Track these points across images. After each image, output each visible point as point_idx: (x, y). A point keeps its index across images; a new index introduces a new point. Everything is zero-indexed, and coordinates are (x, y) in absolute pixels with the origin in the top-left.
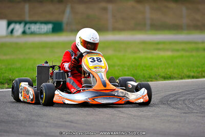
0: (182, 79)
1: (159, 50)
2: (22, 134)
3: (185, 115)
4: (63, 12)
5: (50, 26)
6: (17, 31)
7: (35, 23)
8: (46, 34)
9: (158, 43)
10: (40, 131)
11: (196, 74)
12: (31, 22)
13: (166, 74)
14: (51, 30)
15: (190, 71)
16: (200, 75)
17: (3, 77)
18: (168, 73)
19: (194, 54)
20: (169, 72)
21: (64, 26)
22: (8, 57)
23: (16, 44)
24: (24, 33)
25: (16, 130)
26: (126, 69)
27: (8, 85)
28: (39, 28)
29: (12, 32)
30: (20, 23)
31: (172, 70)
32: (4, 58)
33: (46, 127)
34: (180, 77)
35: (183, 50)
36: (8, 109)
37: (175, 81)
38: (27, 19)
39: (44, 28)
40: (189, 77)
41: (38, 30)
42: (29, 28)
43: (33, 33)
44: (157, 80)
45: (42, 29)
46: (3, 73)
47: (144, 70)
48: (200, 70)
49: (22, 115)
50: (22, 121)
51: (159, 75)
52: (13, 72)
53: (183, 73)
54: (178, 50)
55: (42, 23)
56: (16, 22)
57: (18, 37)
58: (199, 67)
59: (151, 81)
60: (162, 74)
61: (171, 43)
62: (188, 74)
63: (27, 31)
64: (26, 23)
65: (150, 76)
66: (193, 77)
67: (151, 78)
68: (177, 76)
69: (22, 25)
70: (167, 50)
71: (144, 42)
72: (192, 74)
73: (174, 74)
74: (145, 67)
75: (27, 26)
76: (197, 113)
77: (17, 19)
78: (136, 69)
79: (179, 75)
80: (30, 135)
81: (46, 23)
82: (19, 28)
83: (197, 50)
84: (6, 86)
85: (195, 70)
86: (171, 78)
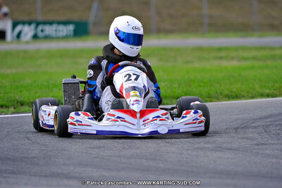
0: (252, 98)
1: (221, 58)
2: (35, 176)
3: (257, 147)
4: (90, 8)
5: (71, 27)
6: (26, 35)
7: (51, 23)
8: (66, 38)
9: (220, 49)
10: (60, 171)
11: (272, 92)
12: (45, 23)
13: (231, 92)
14: (72, 33)
15: (265, 87)
16: (277, 93)
17: (8, 98)
18: (234, 90)
19: (270, 63)
20: (234, 88)
21: (91, 27)
22: (14, 71)
23: (25, 52)
24: (35, 37)
25: (27, 170)
26: (176, 86)
27: (15, 108)
28: (56, 31)
29: (19, 36)
30: (30, 23)
31: (239, 85)
32: (9, 71)
33: (67, 165)
34: (250, 96)
35: (254, 58)
36: (14, 142)
37: (243, 101)
38: (40, 18)
39: (63, 31)
40: (262, 95)
41: (54, 33)
42: (42, 31)
43: (47, 38)
44: (218, 100)
45: (60, 31)
46: (7, 93)
47: (200, 86)
48: (278, 85)
49: (34, 150)
50: (34, 157)
51: (221, 93)
52: (21, 92)
53: (254, 89)
54: (246, 59)
55: (59, 23)
56: (24, 23)
57: (27, 43)
58: (276, 82)
59: (211, 101)
60: (226, 92)
61: (237, 49)
62: (260, 91)
63: (40, 34)
64: (38, 24)
65: (209, 94)
66: (268, 96)
67: (210, 97)
68: (246, 94)
69: (33, 26)
70: (232, 58)
71: (200, 49)
72: (267, 91)
73: (242, 91)
74: (202, 82)
75: (40, 28)
76: (274, 144)
77: (26, 18)
78: (190, 86)
79: (248, 92)
80: (45, 176)
81: (65, 23)
82: (28, 31)
83: (273, 58)
84: (12, 109)
85: (270, 85)
86: (237, 97)
